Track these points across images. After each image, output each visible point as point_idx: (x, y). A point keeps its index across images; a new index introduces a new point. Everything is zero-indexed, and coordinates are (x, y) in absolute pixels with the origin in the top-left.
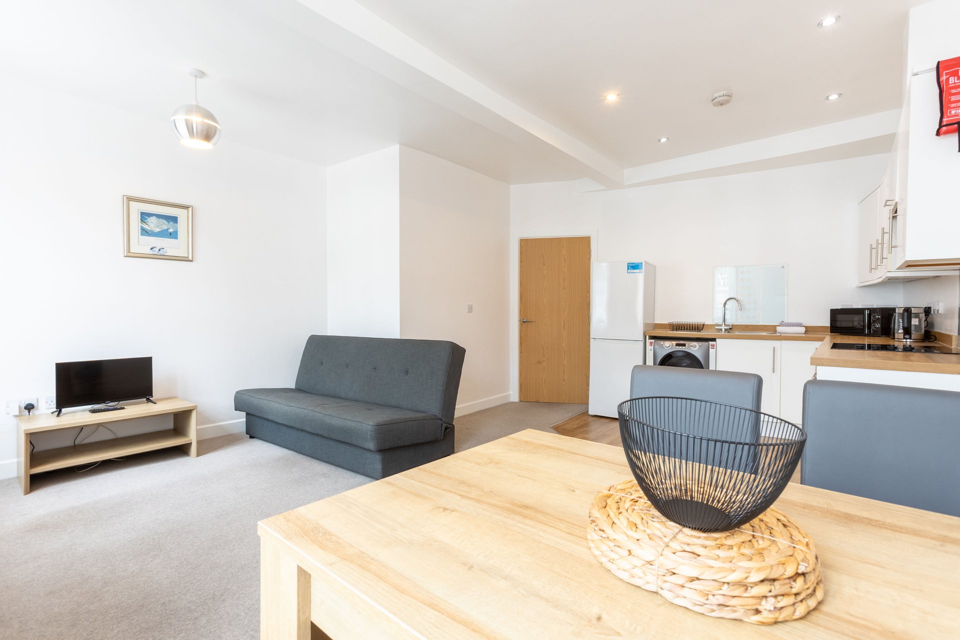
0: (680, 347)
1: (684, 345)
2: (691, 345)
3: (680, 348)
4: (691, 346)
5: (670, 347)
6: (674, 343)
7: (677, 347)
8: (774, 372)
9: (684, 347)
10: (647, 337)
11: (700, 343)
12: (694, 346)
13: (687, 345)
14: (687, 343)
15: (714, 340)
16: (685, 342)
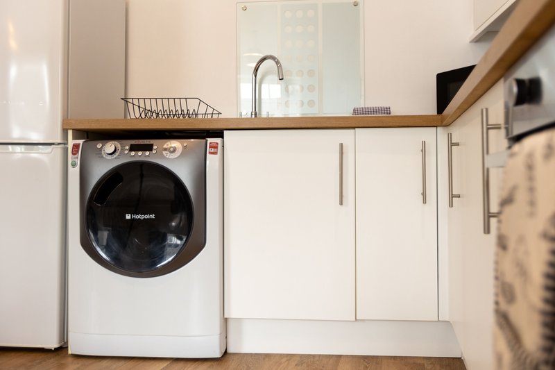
0: (140, 153)
1: (149, 148)
2: (165, 146)
3: (141, 156)
4: (166, 149)
5: (117, 154)
6: (127, 144)
7: (133, 153)
8: (341, 203)
9: (147, 153)
10: (70, 133)
11: (186, 142)
12: (172, 149)
13: (155, 147)
14: (156, 144)
15: (219, 134)
16: (152, 142)
